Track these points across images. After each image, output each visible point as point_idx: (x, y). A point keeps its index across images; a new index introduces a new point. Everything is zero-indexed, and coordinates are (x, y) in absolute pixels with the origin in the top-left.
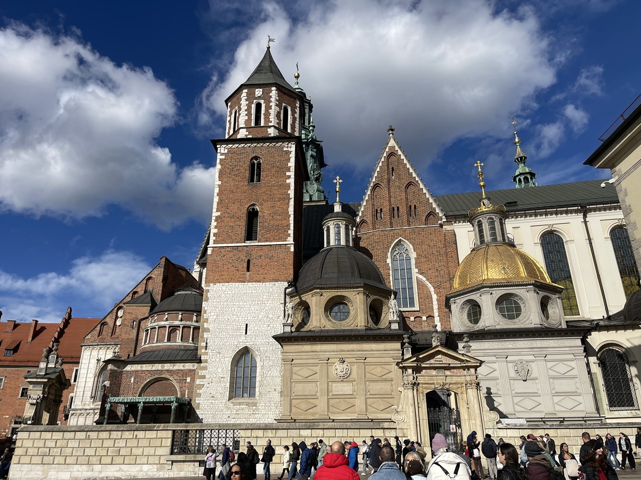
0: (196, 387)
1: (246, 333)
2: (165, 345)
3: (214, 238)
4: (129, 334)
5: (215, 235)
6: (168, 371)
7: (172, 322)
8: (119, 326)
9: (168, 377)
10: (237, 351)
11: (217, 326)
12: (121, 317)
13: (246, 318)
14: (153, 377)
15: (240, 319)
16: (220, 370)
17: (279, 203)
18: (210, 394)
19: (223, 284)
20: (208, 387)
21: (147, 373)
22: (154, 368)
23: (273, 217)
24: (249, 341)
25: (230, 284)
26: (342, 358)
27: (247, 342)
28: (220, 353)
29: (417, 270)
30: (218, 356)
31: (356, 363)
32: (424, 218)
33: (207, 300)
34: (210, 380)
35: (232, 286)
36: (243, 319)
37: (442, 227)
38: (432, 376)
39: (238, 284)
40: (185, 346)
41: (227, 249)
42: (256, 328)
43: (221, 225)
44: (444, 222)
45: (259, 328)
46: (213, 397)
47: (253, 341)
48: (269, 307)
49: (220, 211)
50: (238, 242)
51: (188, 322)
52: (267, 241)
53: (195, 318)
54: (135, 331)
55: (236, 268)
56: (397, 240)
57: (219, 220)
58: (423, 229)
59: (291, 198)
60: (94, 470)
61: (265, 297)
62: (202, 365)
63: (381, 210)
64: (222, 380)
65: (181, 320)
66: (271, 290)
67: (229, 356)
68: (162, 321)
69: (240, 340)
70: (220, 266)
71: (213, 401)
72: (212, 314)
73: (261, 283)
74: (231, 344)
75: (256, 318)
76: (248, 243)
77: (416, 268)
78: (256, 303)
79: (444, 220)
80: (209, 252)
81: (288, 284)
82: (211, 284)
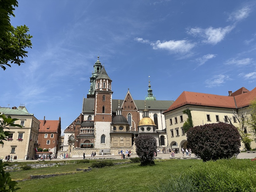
0: (94, 142)
8: (72, 128)
9: (89, 140)
10: (102, 135)
11: (98, 130)
12: (72, 126)
16: (99, 138)
17: (109, 106)
19: (99, 122)
20: (96, 142)
21: (84, 139)
22: (86, 138)
23: (108, 108)
26: (122, 137)
28: (98, 135)
31: (124, 138)
32: (134, 109)
33: (95, 125)
34: (97, 140)
36: (103, 129)
37: (137, 111)
39: (101, 122)
40: (91, 134)
41: (99, 115)
42: (105, 131)
43: (97, 109)
47: (105, 133)
48: (108, 127)
49: (97, 107)
50: (101, 113)
52: (106, 114)
53: (92, 128)
55: (101, 119)
56: (129, 113)
58: (134, 111)
61: (107, 125)
62: (95, 137)
63: (126, 106)
64: (99, 140)
66: (108, 123)
67: (100, 136)
69: (102, 133)
70: (98, 118)
71: (98, 144)
72: (96, 127)
73: (106, 122)
74: (100, 134)
75: (105, 129)
76: (103, 114)
77: (132, 119)
78: (105, 126)
80: (95, 115)
81: (111, 122)
82: (96, 122)
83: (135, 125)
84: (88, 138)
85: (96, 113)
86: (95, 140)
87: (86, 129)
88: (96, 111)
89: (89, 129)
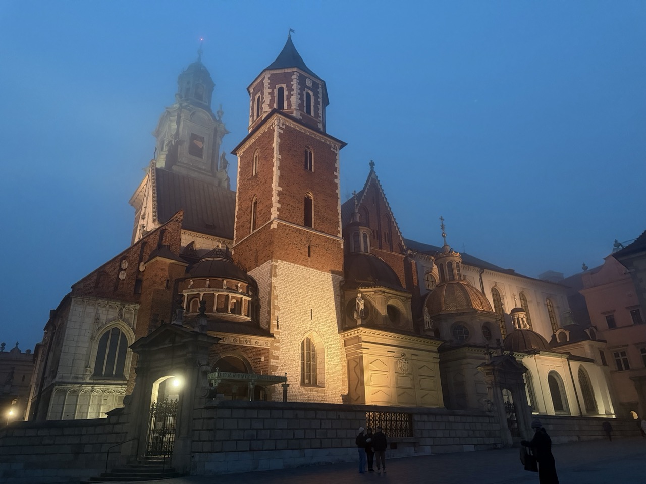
0: (270, 368)
1: (312, 318)
3: (278, 213)
4: (162, 295)
6: (241, 346)
7: (232, 291)
8: (123, 280)
9: (243, 354)
10: (305, 335)
11: (286, 306)
12: (125, 270)
13: (311, 304)
16: (291, 352)
17: (330, 199)
19: (289, 263)
20: (281, 370)
23: (326, 210)
24: (314, 326)
25: (295, 265)
28: (291, 335)
30: (289, 337)
33: (275, 276)
34: (283, 362)
35: (297, 267)
36: (308, 303)
39: (302, 267)
40: (248, 321)
41: (290, 229)
42: (319, 315)
43: (284, 202)
44: (409, 254)
45: (322, 315)
47: (318, 327)
48: (329, 297)
49: (281, 187)
50: (299, 224)
53: (250, 292)
54: (169, 293)
55: (300, 251)
57: (282, 196)
61: (324, 286)
62: (275, 344)
64: (294, 363)
66: (329, 280)
67: (299, 338)
69: (308, 325)
70: (285, 243)
72: (282, 292)
73: (321, 272)
74: (299, 326)
75: (318, 305)
76: (308, 229)
78: (318, 290)
80: (274, 226)
82: (278, 260)
84: (240, 342)
85: (279, 218)
86: (272, 362)
88: (279, 206)
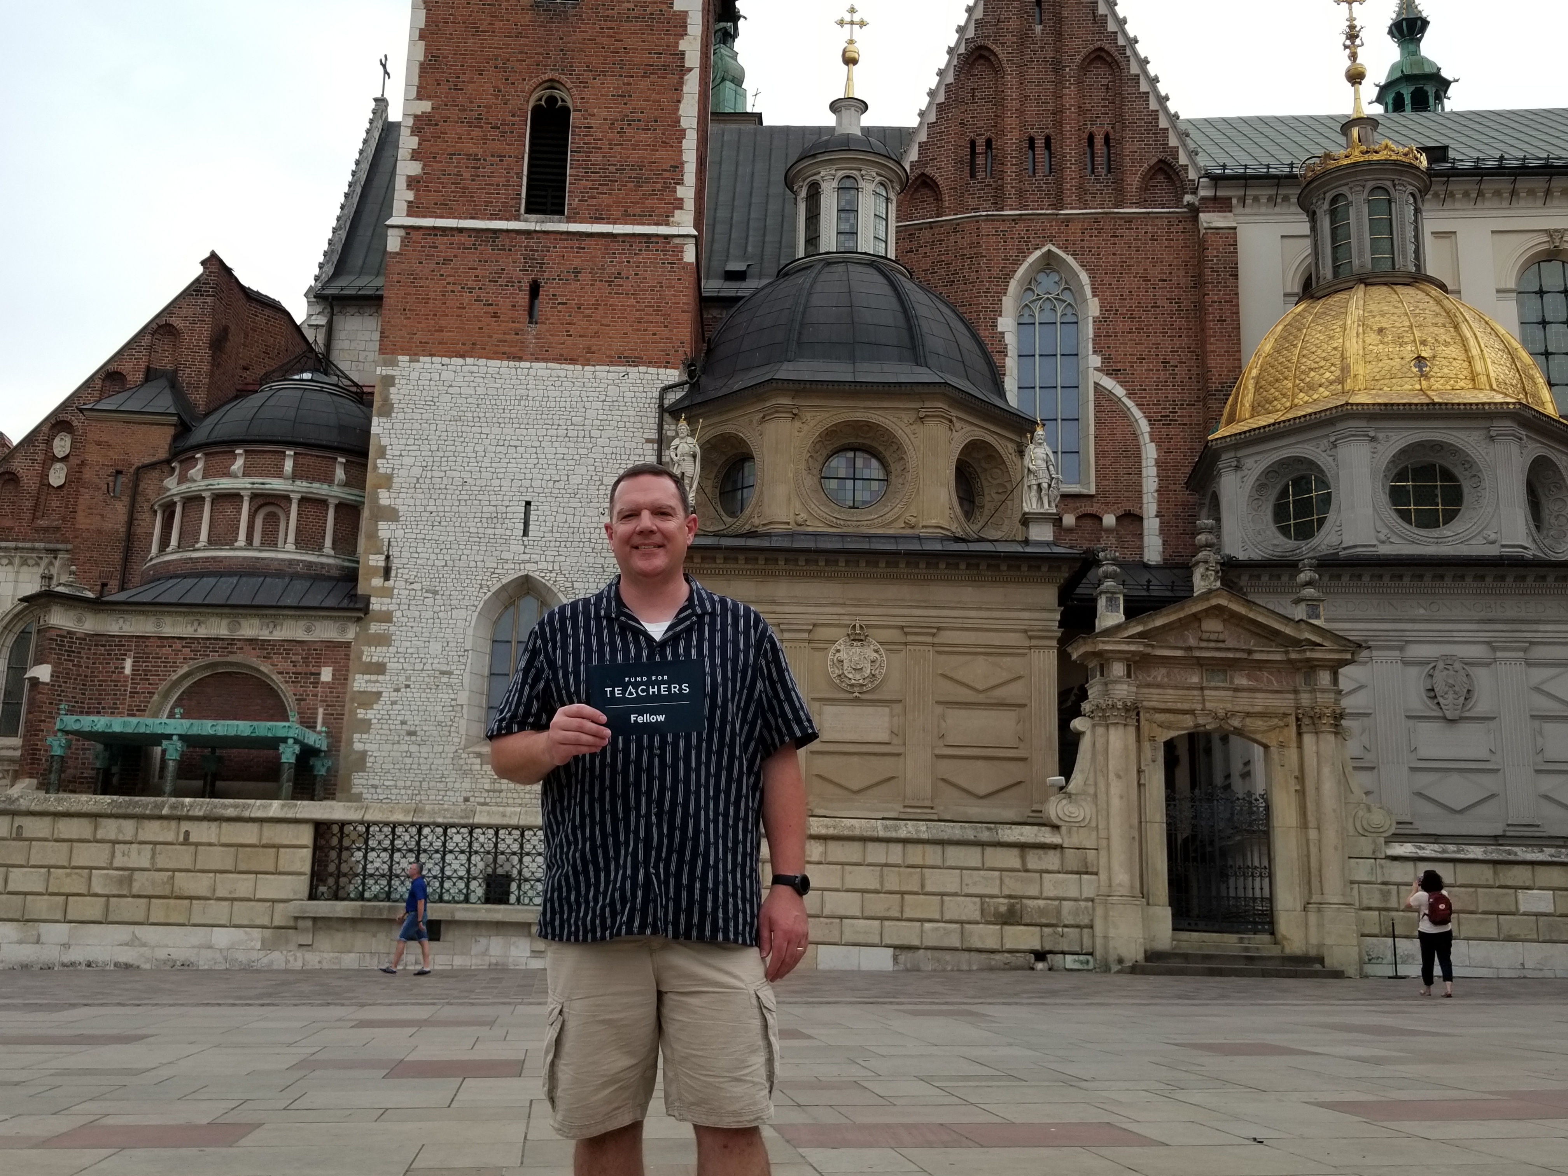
0: (353, 700)
1: (525, 533)
2: (237, 557)
3: (410, 196)
4: (102, 516)
5: (412, 182)
6: (252, 641)
7: (260, 481)
8: (60, 487)
9: (255, 662)
10: (493, 590)
11: (425, 502)
12: (65, 459)
13: (527, 483)
14: (202, 662)
15: (506, 483)
16: (435, 647)
17: (645, 84)
18: (403, 723)
19: (446, 360)
20: (394, 703)
21: (178, 645)
22: (203, 632)
23: (621, 132)
24: (535, 557)
25: (469, 360)
26: (861, 627)
27: (529, 562)
28: (436, 593)
29: (1095, 361)
30: (428, 601)
31: (906, 644)
32: (1134, 182)
33: (387, 411)
34: (402, 679)
35: (475, 369)
36: (516, 483)
37: (1196, 219)
38: (1188, 688)
39: (497, 363)
40: (310, 564)
41: (456, 239)
42: (561, 518)
43: (434, 149)
44: (1203, 199)
45: (570, 518)
46: (411, 733)
47: (552, 559)
48: (608, 450)
49: (428, 98)
50: (494, 217)
51: (316, 485)
52: (599, 220)
53: (340, 474)
54: (121, 508)
55: (491, 309)
56: (1038, 253)
57: (428, 131)
58: (1129, 219)
59: (690, 70)
60: (43, 939)
61: (591, 414)
62: (374, 628)
63: (989, 143)
64: (445, 679)
65: (295, 476)
66: (612, 391)
67: (466, 602)
68: (228, 474)
69: (505, 555)
70: (432, 295)
71: (414, 748)
72: (408, 461)
73: (579, 367)
74: (473, 564)
75: (561, 485)
76: (532, 223)
77: (1095, 352)
78: (562, 432)
79: (1202, 193)
80: (393, 243)
81: (673, 375)
82: (400, 358)
83: (1150, 452)
84: (251, 629)
85: (412, 209)
86: (360, 682)
87: (225, 484)
88: (414, 168)
89: (276, 485)
